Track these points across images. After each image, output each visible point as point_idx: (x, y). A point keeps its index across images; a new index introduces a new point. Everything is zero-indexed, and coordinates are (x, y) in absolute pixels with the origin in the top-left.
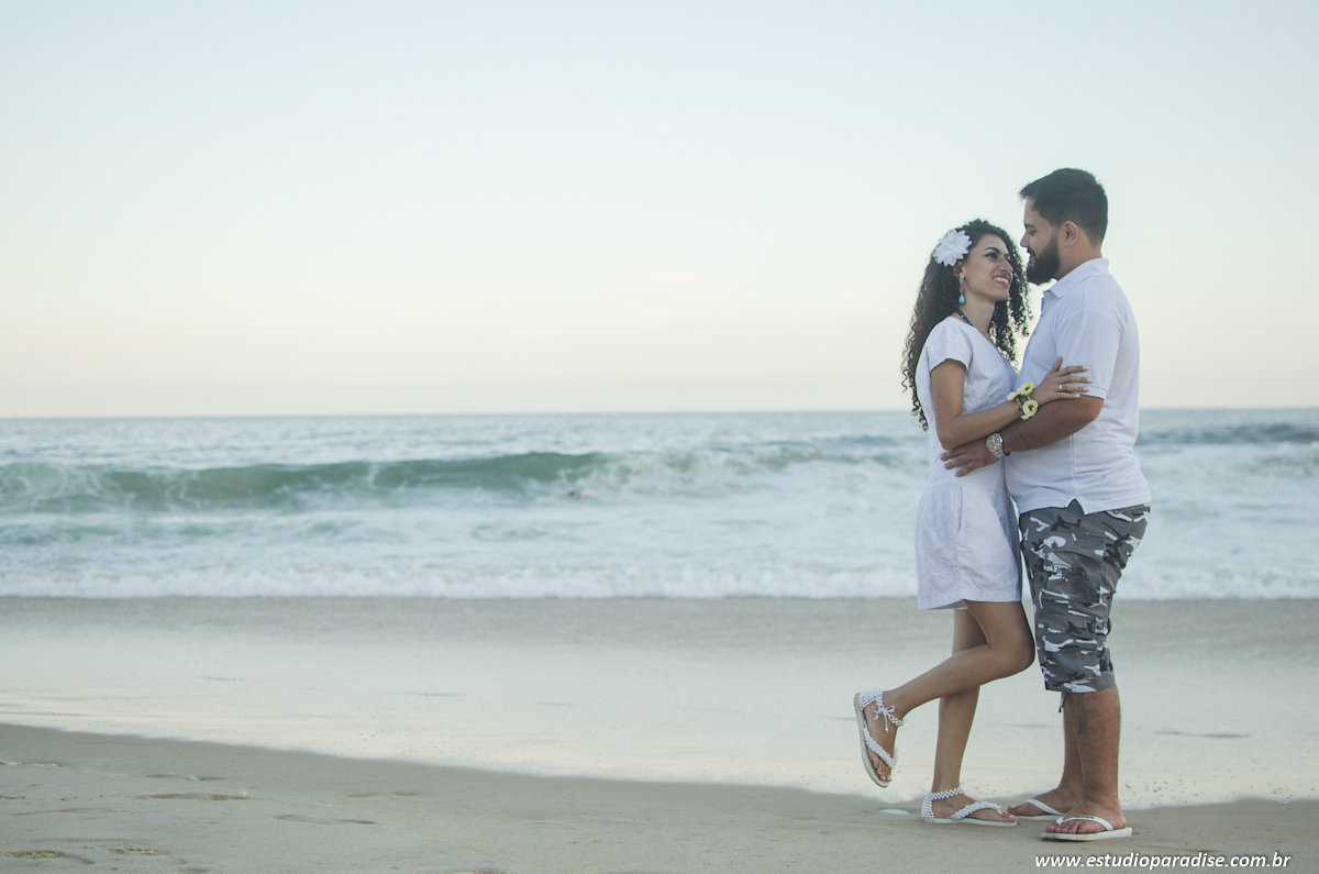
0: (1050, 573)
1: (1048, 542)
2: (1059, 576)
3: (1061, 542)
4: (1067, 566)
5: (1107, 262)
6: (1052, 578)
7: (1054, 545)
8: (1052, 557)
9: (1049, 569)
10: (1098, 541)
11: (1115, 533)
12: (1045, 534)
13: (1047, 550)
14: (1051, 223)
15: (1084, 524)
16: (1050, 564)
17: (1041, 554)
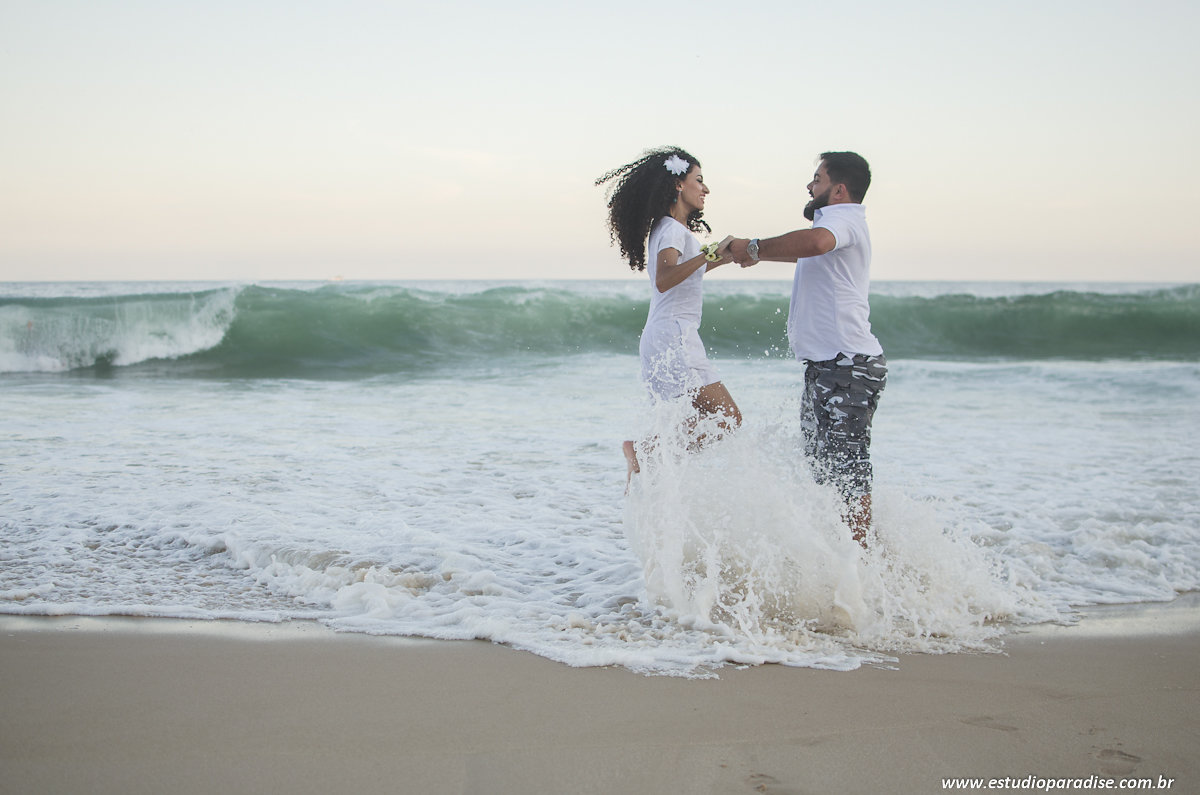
0: (835, 421)
1: (832, 401)
2: (841, 422)
3: (840, 400)
4: (845, 415)
5: (864, 208)
6: (837, 423)
7: (836, 402)
8: (835, 410)
9: (834, 417)
10: (864, 396)
11: (872, 390)
12: (829, 395)
13: (832, 406)
14: (831, 180)
15: (853, 386)
16: (833, 414)
17: (827, 408)
